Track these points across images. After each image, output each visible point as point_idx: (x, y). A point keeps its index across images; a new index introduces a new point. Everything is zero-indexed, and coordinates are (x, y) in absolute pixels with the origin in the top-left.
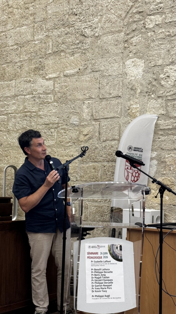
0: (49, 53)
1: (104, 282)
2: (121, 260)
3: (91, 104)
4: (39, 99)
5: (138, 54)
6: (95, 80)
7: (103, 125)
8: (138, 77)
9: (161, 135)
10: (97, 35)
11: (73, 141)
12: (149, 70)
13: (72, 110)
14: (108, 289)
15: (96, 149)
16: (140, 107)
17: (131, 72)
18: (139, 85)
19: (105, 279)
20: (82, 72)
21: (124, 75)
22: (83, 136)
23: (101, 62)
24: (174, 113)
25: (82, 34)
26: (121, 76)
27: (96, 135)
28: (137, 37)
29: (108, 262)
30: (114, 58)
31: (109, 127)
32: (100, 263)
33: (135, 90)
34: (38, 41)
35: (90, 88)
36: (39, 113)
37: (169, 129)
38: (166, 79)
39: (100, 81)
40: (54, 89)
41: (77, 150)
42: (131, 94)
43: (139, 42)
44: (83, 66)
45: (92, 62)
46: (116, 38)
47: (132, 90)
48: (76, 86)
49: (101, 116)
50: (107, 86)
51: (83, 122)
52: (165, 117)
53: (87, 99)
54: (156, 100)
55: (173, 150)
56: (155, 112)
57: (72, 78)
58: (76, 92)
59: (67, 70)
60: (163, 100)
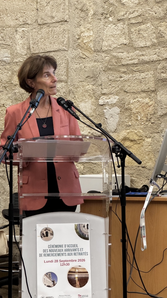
3: (26, 32)
9: (124, 72)
11: (3, 85)
16: (94, 35)
18: (92, 3)
24: (141, 42)
33: (87, 12)
35: (24, 10)
37: (134, 64)
42: (81, 17)
47: (82, 11)
48: (4, 6)
49: (42, 48)
50: (47, 6)
51: (16, 59)
52: (129, 48)
53: (20, 25)
54: (115, 25)
55: (141, 93)
56: (115, 41)
58: (5, 15)
60: (125, 24)
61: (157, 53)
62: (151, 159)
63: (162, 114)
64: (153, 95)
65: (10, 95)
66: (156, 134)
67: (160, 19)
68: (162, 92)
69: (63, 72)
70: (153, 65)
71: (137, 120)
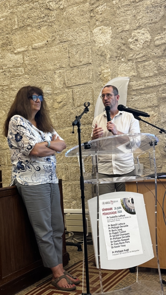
0: (16, 29)
1: (121, 236)
2: (134, 213)
3: (62, 73)
4: (10, 73)
5: (105, 22)
6: (65, 50)
7: (76, 92)
8: (106, 44)
9: (134, 95)
10: (62, 7)
12: (117, 36)
13: (44, 81)
14: (126, 243)
15: (71, 114)
16: (111, 71)
17: (100, 39)
18: (108, 50)
19: (122, 233)
20: (51, 44)
21: (92, 43)
22: (57, 104)
23: (68, 33)
24: (146, 74)
25: (47, 8)
26: (89, 44)
27: (70, 101)
28: (102, 6)
30: (81, 28)
31: (82, 92)
32: (115, 218)
33: (105, 56)
34: (3, 18)
35: (60, 58)
36: (11, 86)
37: (142, 89)
38: (134, 42)
39: (69, 50)
40: (23, 62)
42: (101, 60)
43: (105, 11)
44: (51, 38)
45: (60, 33)
46: (81, 8)
47: (101, 56)
48: (45, 57)
49: (74, 83)
50: (76, 55)
51: (56, 91)
52: (137, 78)
53: (58, 68)
54: (126, 64)
55: (147, 108)
56: (126, 74)
57: (40, 51)
58: (46, 63)
59: (35, 43)
60: (133, 62)
61: (159, 80)
62: (157, 152)
63: (164, 121)
64: (156, 109)
65: (52, 116)
67: (159, 57)
68: (163, 106)
69: (90, 98)
70: (156, 89)
71: (146, 126)
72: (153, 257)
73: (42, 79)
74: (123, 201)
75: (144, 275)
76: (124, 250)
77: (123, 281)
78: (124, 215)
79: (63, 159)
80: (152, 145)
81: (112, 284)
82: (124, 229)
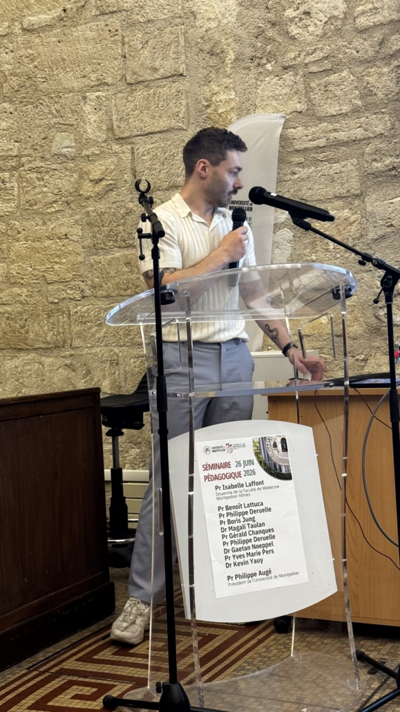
1: (252, 537)
2: (288, 477)
3: (103, 99)
6: (111, 37)
7: (143, 153)
8: (225, 21)
9: (299, 164)
11: (63, 199)
13: (55, 120)
14: (265, 553)
15: (127, 213)
16: (237, 98)
17: (207, 8)
18: (231, 40)
19: (254, 529)
20: (74, 17)
21: (187, 18)
22: (90, 184)
24: (330, 107)
26: (179, 20)
27: (126, 178)
29: (258, 484)
31: (159, 154)
32: (237, 489)
33: (221, 55)
35: (98, 59)
37: (318, 147)
38: (301, 19)
39: (123, 37)
41: (76, 221)
42: (211, 67)
44: (75, 2)
47: (211, 55)
48: (59, 54)
49: (136, 128)
50: (144, 49)
51: (87, 149)
52: (307, 118)
53: (92, 87)
54: (278, 78)
55: (332, 201)
56: (279, 107)
57: (46, 36)
58: (61, 71)
59: (31, 16)
60: (297, 75)
61: (364, 125)
62: (356, 319)
63: (376, 237)
64: (357, 202)
65: (77, 217)
66: (365, 274)
67: (366, 61)
68: (374, 196)
69: (180, 169)
70: (357, 148)
71: (327, 250)
72: (336, 590)
73: (50, 116)
74: (258, 445)
75: (312, 638)
76: (258, 573)
77: (256, 653)
78: (262, 482)
79: (105, 337)
80: (339, 298)
81: (226, 662)
82: (259, 518)
